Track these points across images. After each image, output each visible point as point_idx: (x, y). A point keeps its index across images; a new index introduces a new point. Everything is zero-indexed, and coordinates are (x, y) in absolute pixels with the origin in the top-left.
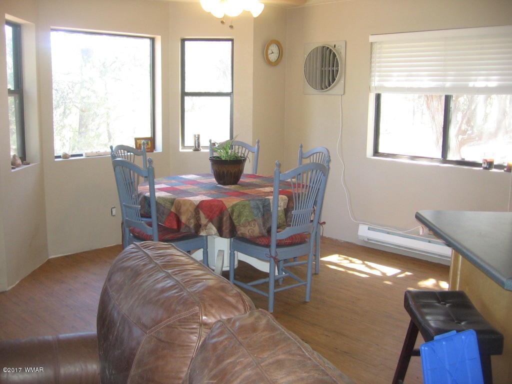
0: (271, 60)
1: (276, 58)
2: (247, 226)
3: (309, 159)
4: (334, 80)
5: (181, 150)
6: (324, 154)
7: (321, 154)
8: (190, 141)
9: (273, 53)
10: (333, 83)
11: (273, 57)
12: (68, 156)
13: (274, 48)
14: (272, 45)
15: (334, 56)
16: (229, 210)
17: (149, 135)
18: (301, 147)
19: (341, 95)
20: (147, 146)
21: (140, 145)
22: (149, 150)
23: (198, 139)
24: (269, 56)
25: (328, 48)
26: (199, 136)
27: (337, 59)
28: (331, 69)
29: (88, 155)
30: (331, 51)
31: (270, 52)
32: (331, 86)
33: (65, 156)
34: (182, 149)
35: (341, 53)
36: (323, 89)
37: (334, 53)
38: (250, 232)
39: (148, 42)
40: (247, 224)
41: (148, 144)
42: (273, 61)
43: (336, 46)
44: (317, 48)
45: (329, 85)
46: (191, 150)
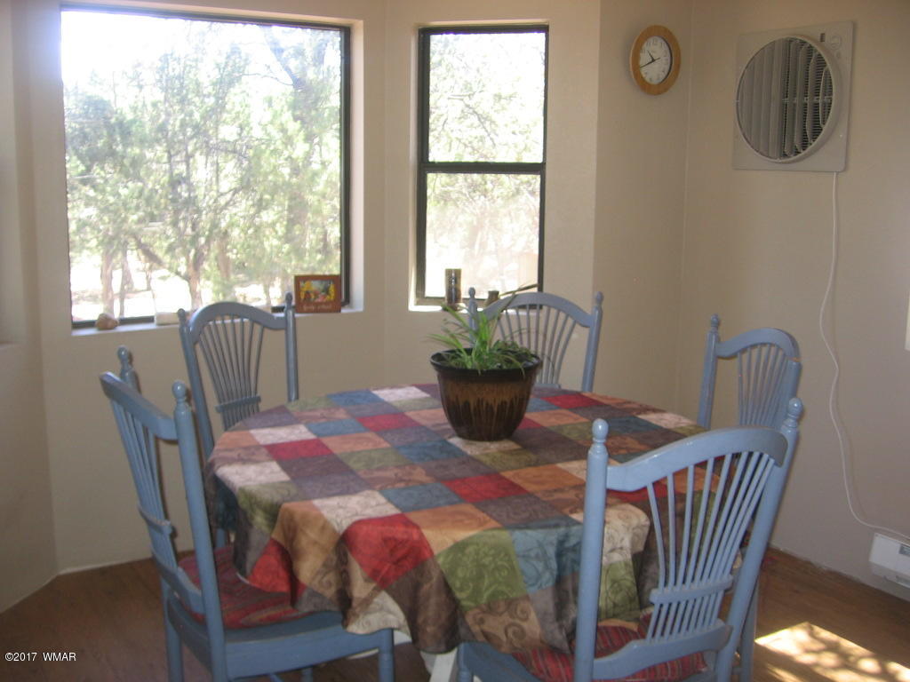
0: (647, 79)
1: (663, 76)
2: (501, 614)
3: (736, 361)
4: (817, 131)
5: (413, 306)
6: (780, 353)
7: (773, 349)
8: (436, 286)
9: (653, 60)
10: (814, 139)
11: (654, 72)
12: (110, 324)
13: (656, 49)
14: (651, 40)
15: (821, 63)
16: (440, 561)
17: (334, 268)
18: (717, 324)
19: (838, 173)
20: (324, 297)
21: (307, 293)
22: (330, 307)
23: (456, 282)
24: (643, 71)
25: (803, 43)
26: (458, 273)
27: (827, 72)
28: (808, 100)
29: (166, 321)
30: (810, 49)
31: (644, 58)
32: (809, 148)
33: (105, 323)
34: (418, 303)
35: (839, 55)
36: (785, 155)
37: (820, 56)
38: (510, 634)
39: (335, 38)
40: (502, 607)
41: (326, 290)
42: (655, 82)
43: (827, 38)
44: (773, 43)
45: (804, 147)
46: (438, 308)
